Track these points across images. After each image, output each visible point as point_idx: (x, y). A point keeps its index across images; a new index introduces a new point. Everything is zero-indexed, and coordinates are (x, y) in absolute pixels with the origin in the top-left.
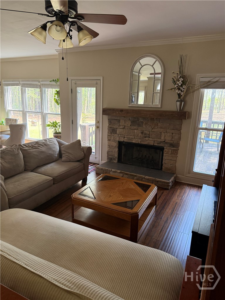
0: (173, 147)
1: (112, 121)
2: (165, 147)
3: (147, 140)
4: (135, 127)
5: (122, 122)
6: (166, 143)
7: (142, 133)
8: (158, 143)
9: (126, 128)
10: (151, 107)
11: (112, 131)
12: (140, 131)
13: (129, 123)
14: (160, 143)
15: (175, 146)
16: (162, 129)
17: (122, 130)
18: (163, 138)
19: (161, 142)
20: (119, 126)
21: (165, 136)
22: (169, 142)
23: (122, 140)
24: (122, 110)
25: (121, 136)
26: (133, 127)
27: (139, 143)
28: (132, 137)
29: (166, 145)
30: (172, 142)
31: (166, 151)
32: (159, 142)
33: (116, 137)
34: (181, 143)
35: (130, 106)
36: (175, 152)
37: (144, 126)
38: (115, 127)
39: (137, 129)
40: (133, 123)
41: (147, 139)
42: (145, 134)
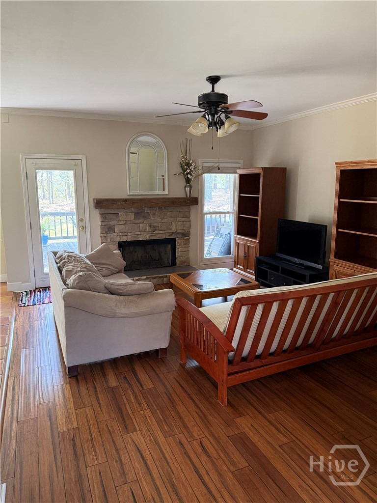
0: (185, 237)
1: (107, 217)
2: (177, 239)
3: (157, 234)
4: (140, 220)
5: (122, 216)
6: (178, 233)
7: (150, 226)
8: (169, 236)
9: (128, 222)
10: (158, 195)
11: (107, 230)
12: (147, 224)
13: (131, 216)
14: (172, 235)
15: (186, 235)
16: (172, 219)
17: (123, 226)
18: (174, 228)
19: (173, 233)
20: (118, 222)
21: (176, 226)
22: (181, 231)
23: (124, 239)
24: (125, 200)
25: (123, 234)
26: (137, 221)
27: (148, 239)
28: (136, 233)
29: (178, 236)
30: (183, 231)
31: (178, 243)
32: (170, 234)
33: (115, 237)
34: (192, 231)
35: (131, 194)
36: (187, 242)
37: (152, 218)
38: (112, 223)
39: (143, 223)
40: (138, 215)
41: (157, 232)
42: (154, 227)
